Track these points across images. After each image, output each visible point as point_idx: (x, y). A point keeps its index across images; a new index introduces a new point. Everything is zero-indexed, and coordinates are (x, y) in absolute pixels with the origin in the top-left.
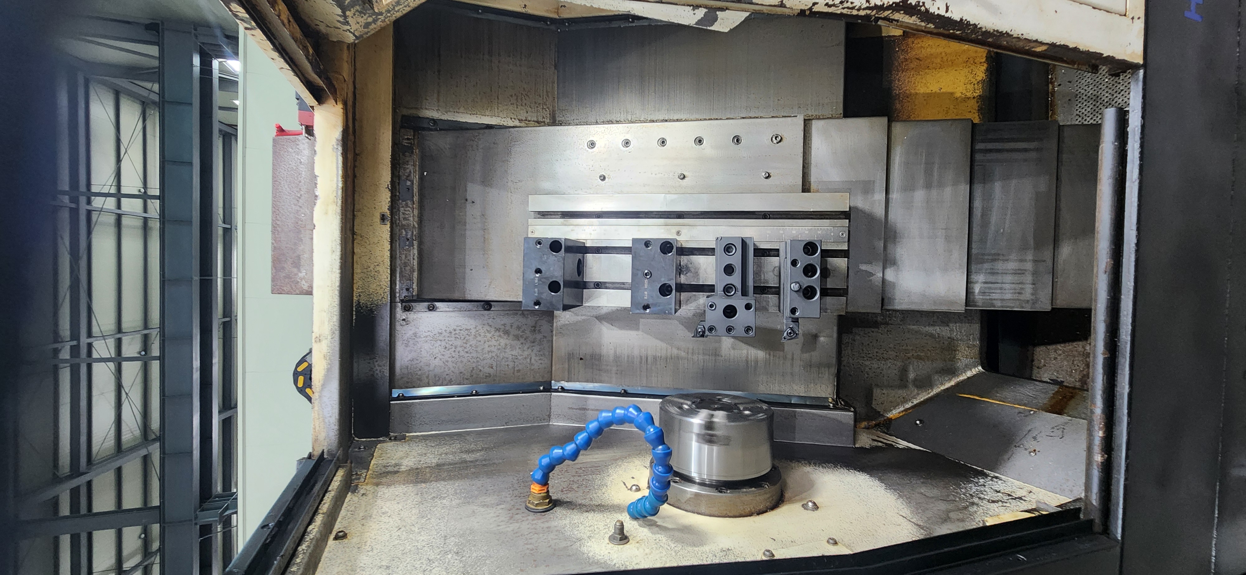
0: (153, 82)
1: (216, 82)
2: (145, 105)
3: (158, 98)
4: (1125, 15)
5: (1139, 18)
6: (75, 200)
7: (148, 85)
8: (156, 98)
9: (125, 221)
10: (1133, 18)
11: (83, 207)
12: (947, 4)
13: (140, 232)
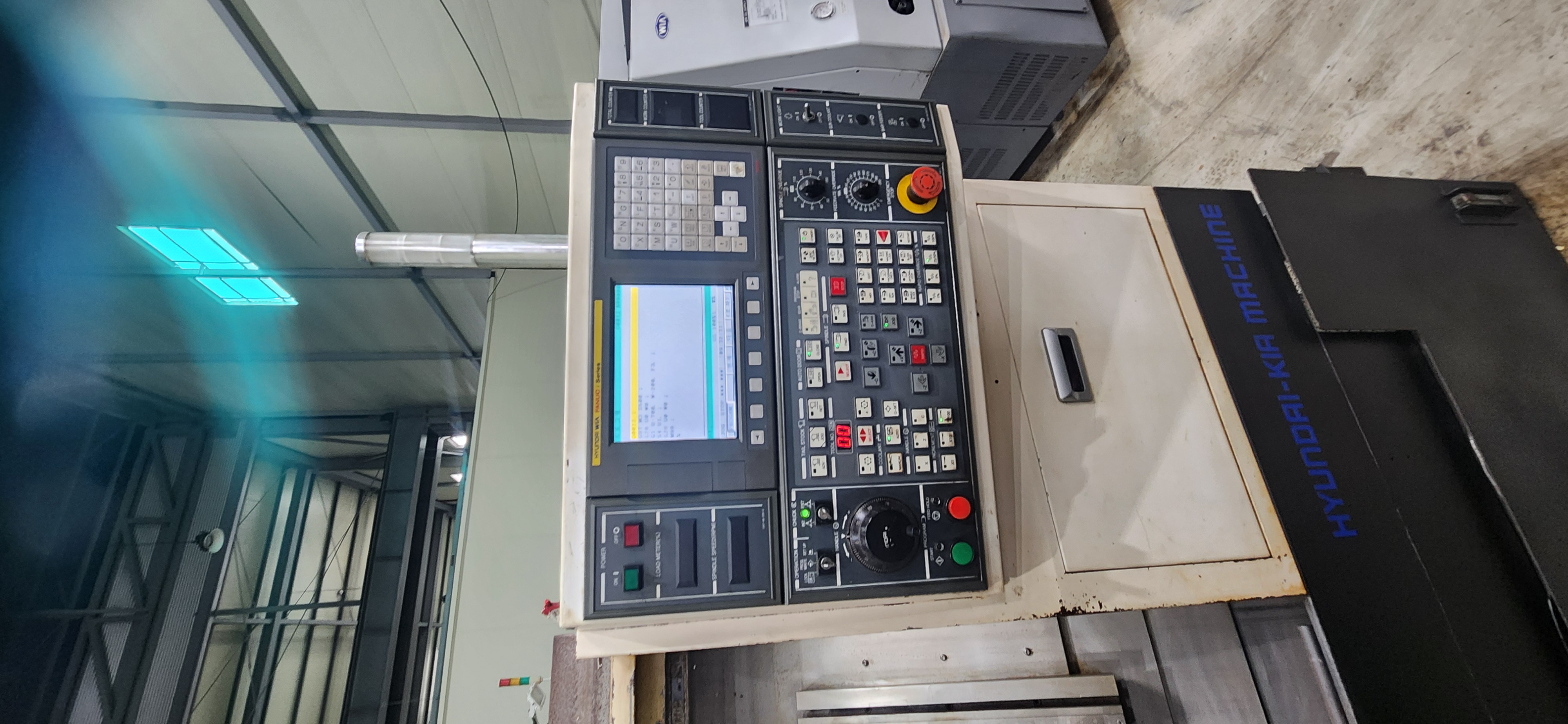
0: (379, 468)
1: (438, 461)
2: (362, 494)
3: (380, 485)
4: (1271, 557)
5: (1286, 555)
6: (271, 615)
7: (373, 473)
8: (378, 485)
9: (317, 633)
10: (1279, 557)
11: (278, 621)
12: (1099, 602)
13: (328, 645)
